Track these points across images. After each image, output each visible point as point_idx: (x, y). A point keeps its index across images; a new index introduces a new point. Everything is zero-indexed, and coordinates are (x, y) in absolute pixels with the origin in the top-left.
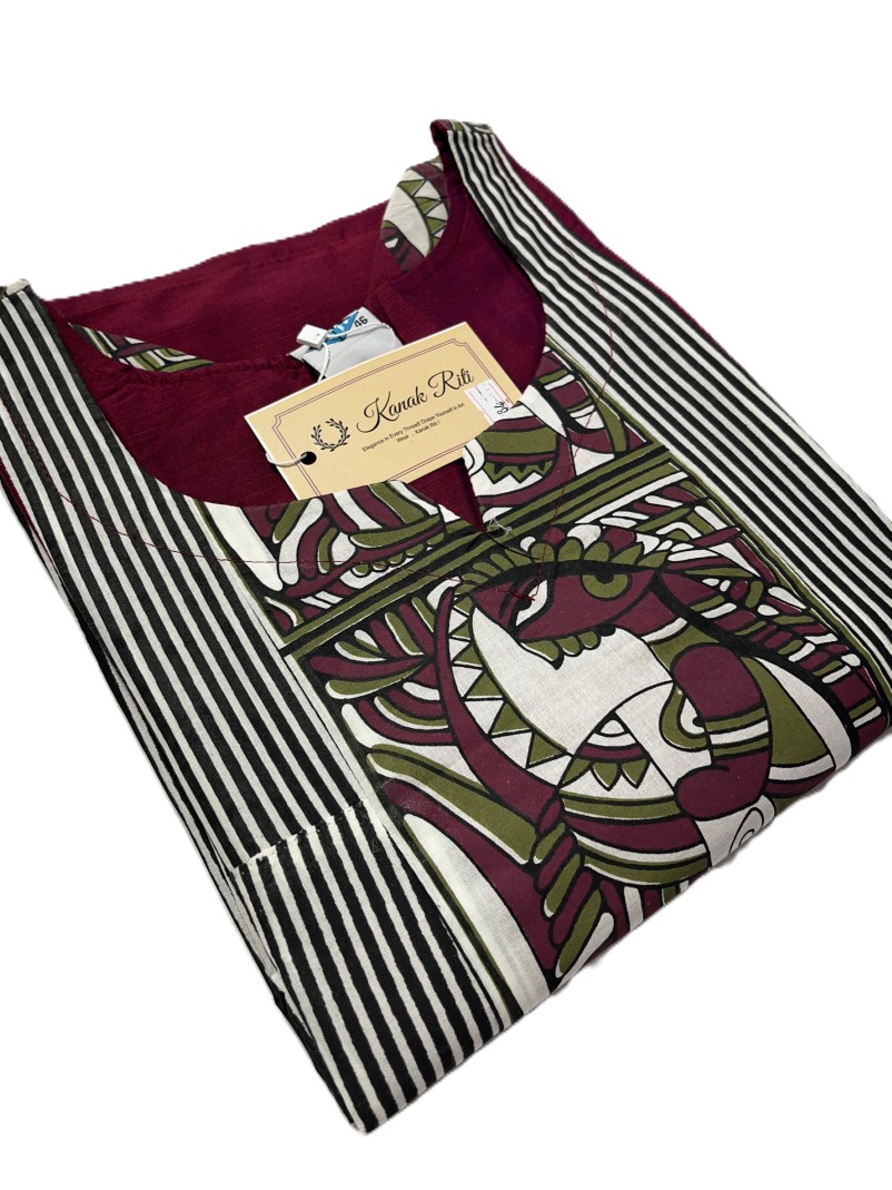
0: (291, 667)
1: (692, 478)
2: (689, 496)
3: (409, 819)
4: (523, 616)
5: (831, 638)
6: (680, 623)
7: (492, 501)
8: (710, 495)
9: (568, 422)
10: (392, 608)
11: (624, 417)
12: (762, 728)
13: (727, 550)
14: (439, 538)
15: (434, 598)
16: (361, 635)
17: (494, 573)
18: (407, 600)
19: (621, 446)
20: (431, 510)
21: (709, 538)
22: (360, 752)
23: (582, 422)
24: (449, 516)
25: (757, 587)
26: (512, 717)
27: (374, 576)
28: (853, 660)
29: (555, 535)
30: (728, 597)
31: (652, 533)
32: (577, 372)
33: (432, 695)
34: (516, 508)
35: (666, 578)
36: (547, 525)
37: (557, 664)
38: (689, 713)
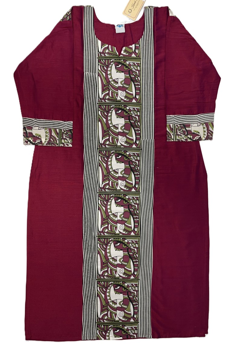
0: (97, 59)
1: (140, 64)
2: (139, 65)
3: (99, 77)
4: (117, 67)
5: (139, 84)
6: (129, 75)
7: (122, 54)
8: (141, 66)
9: (135, 50)
10: (108, 59)
11: (140, 53)
12: (128, 87)
13: (137, 72)
14: (115, 55)
15: (111, 60)
16: (104, 60)
17: (118, 61)
18: (109, 59)
19: (137, 56)
20: (116, 52)
21: (137, 70)
22: (98, 70)
23: (136, 51)
24: (118, 54)
25: (137, 76)
26: (111, 74)
27: (108, 55)
28: (140, 86)
29: (125, 61)
30: (134, 76)
31: (133, 66)
32: (140, 45)
33: (106, 69)
34: (124, 56)
35: (131, 71)
36: (125, 60)
37: (117, 72)
38: (124, 82)
